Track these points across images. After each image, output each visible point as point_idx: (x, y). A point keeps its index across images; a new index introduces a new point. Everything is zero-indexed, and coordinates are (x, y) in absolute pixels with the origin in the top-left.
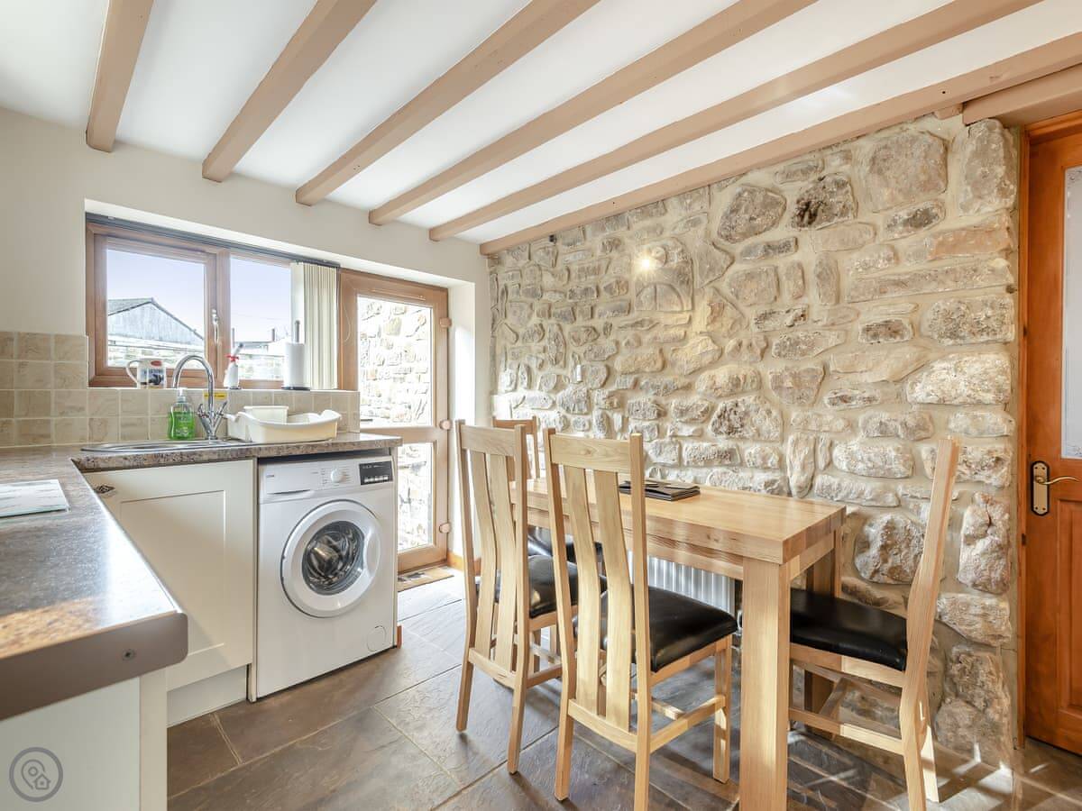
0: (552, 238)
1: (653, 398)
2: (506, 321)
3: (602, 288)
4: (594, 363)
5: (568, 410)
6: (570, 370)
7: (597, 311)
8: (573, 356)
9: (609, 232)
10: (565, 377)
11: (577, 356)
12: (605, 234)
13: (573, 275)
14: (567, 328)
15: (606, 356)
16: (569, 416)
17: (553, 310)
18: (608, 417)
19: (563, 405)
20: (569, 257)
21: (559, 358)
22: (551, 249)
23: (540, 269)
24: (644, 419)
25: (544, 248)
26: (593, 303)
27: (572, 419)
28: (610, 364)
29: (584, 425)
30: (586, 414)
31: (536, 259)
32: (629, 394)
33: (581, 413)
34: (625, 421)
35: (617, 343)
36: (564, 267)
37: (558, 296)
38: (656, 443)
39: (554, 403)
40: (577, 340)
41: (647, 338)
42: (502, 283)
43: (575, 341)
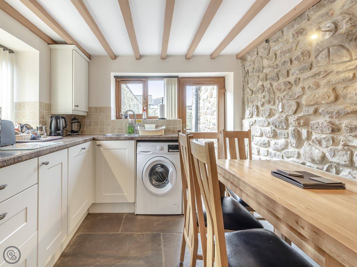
0: (267, 41)
1: (328, 120)
2: (248, 86)
3: (293, 59)
4: (290, 101)
5: (276, 126)
6: (277, 106)
7: (291, 72)
8: (278, 98)
9: (296, 26)
10: (274, 110)
11: (280, 98)
12: (294, 29)
13: (278, 56)
14: (275, 84)
15: (296, 97)
16: (277, 130)
17: (268, 77)
18: (298, 131)
19: (273, 124)
20: (276, 47)
21: (271, 100)
22: (266, 47)
23: (262, 58)
24: (322, 133)
25: (264, 47)
26: (288, 68)
27: (278, 131)
28: (299, 100)
29: (285, 135)
30: (286, 129)
31: (260, 54)
32: (312, 118)
33: (283, 128)
34: (309, 134)
35: (303, 88)
36: (273, 53)
37: (270, 69)
38: (331, 149)
39: (269, 123)
40: (280, 90)
41: (323, 82)
42: (246, 69)
43: (278, 91)
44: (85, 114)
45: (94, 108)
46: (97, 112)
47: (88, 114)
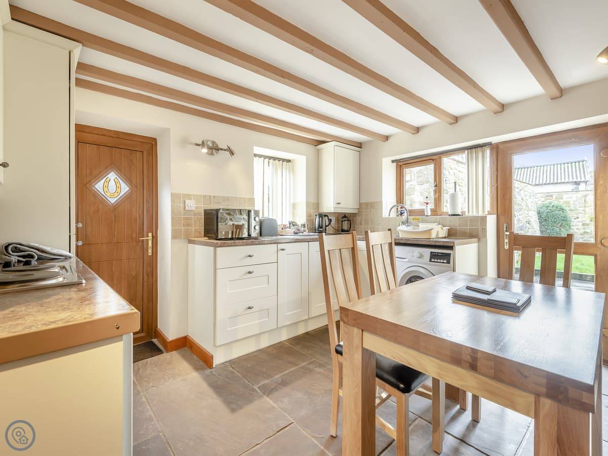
44: (356, 211)
45: (365, 203)
46: (368, 208)
47: (359, 211)
